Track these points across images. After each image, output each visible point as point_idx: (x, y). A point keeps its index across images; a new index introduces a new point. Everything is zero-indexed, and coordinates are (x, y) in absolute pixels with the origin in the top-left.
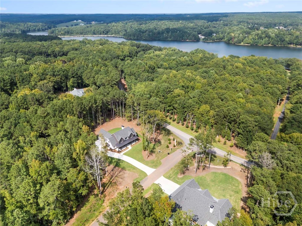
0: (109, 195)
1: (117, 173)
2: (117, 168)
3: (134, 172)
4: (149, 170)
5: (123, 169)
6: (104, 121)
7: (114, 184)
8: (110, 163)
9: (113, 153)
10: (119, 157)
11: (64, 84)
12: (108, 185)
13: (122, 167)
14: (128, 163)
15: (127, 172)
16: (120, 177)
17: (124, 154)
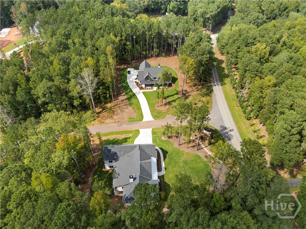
0: (102, 118)
1: (122, 104)
2: (127, 101)
3: (135, 112)
4: (147, 117)
5: (131, 104)
7: (112, 112)
8: (127, 94)
9: (137, 86)
10: (136, 93)
12: (108, 109)
13: (131, 102)
14: (139, 101)
15: (130, 108)
16: (121, 109)
17: (143, 93)
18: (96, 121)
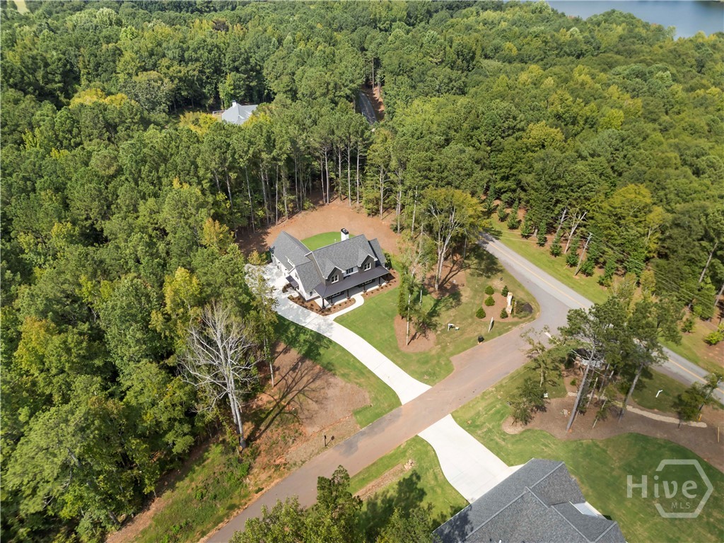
0: (268, 452)
1: (305, 379)
2: (308, 363)
3: (360, 385)
4: (407, 387)
5: (328, 369)
6: (297, 208)
7: (289, 416)
8: (292, 343)
9: (306, 311)
10: (319, 328)
11: (208, 87)
12: (271, 417)
13: (325, 361)
14: (344, 349)
15: (338, 381)
16: (312, 395)
17: (339, 320)
18: (255, 470)
